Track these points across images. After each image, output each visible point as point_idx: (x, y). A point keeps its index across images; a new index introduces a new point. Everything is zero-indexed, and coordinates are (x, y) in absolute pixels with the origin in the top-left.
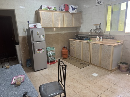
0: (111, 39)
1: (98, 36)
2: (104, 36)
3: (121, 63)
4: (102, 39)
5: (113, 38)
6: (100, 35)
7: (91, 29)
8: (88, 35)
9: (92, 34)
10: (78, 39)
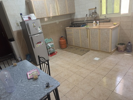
0: (107, 22)
1: (94, 21)
2: (100, 20)
3: (119, 44)
4: (98, 23)
5: (109, 21)
6: (96, 19)
7: (87, 14)
8: (84, 21)
9: (88, 20)
10: (75, 27)
